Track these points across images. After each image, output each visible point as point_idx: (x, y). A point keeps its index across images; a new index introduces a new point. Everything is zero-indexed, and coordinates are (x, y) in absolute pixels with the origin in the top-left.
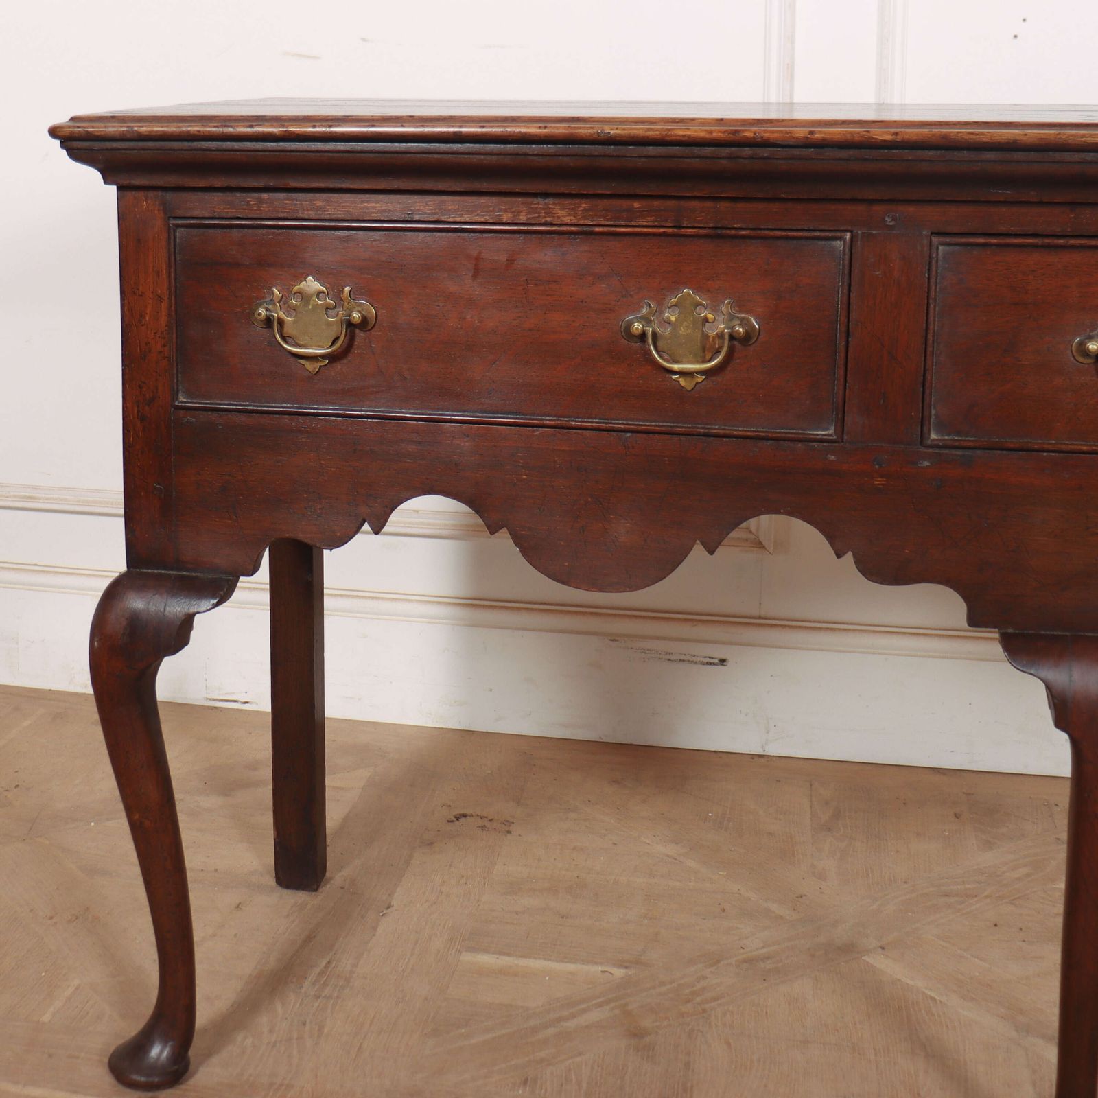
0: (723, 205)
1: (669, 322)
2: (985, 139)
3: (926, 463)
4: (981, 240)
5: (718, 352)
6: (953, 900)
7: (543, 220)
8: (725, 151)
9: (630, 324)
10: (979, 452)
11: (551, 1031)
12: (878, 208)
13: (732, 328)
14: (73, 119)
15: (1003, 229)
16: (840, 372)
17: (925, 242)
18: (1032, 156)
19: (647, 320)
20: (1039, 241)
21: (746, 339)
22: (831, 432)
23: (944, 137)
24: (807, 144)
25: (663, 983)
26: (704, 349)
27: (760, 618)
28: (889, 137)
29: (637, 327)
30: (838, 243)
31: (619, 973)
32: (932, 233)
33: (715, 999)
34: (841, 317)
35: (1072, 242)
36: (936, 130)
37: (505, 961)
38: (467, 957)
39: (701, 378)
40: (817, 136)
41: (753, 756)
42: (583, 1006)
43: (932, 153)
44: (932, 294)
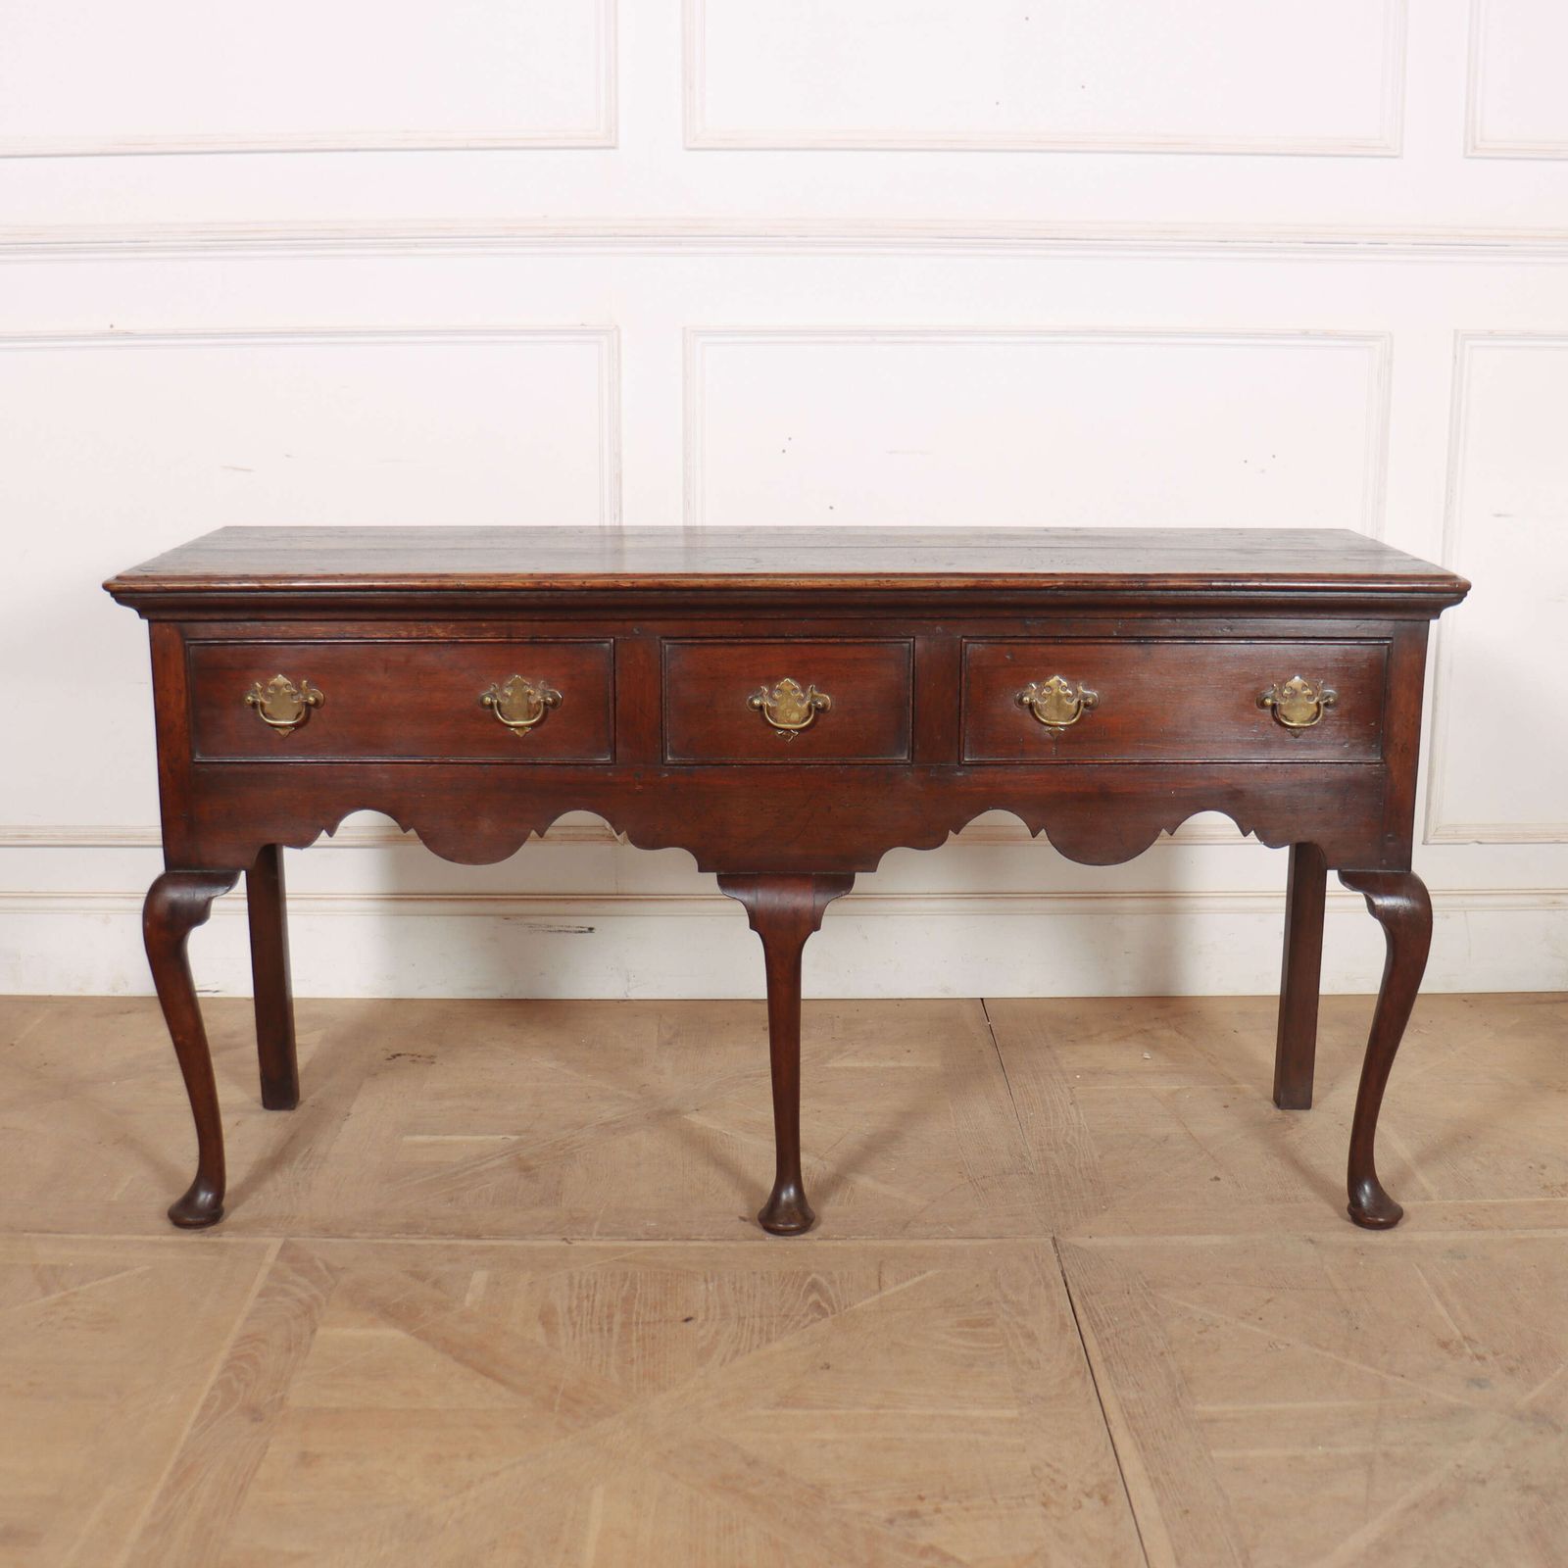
0: (536, 624)
1: (507, 696)
2: (684, 585)
3: (666, 775)
4: (690, 641)
5: (538, 713)
6: (751, 1079)
7: (426, 636)
8: (535, 594)
9: (483, 698)
10: (697, 767)
11: (468, 1172)
12: (628, 624)
13: (545, 698)
14: (118, 578)
15: (702, 634)
16: (612, 722)
17: (658, 643)
18: (713, 593)
19: (493, 695)
20: (723, 641)
21: (554, 704)
22: (609, 758)
23: (661, 584)
24: (582, 589)
25: (545, 1141)
26: (529, 712)
27: (617, 894)
28: (629, 585)
29: (488, 700)
30: (607, 645)
31: (514, 1138)
32: (662, 638)
33: (580, 1146)
34: (611, 690)
35: (742, 641)
36: (657, 580)
37: (433, 1139)
38: (407, 1139)
39: (528, 730)
40: (587, 584)
41: (618, 1001)
42: (490, 1158)
43: (655, 593)
44: (663, 674)
